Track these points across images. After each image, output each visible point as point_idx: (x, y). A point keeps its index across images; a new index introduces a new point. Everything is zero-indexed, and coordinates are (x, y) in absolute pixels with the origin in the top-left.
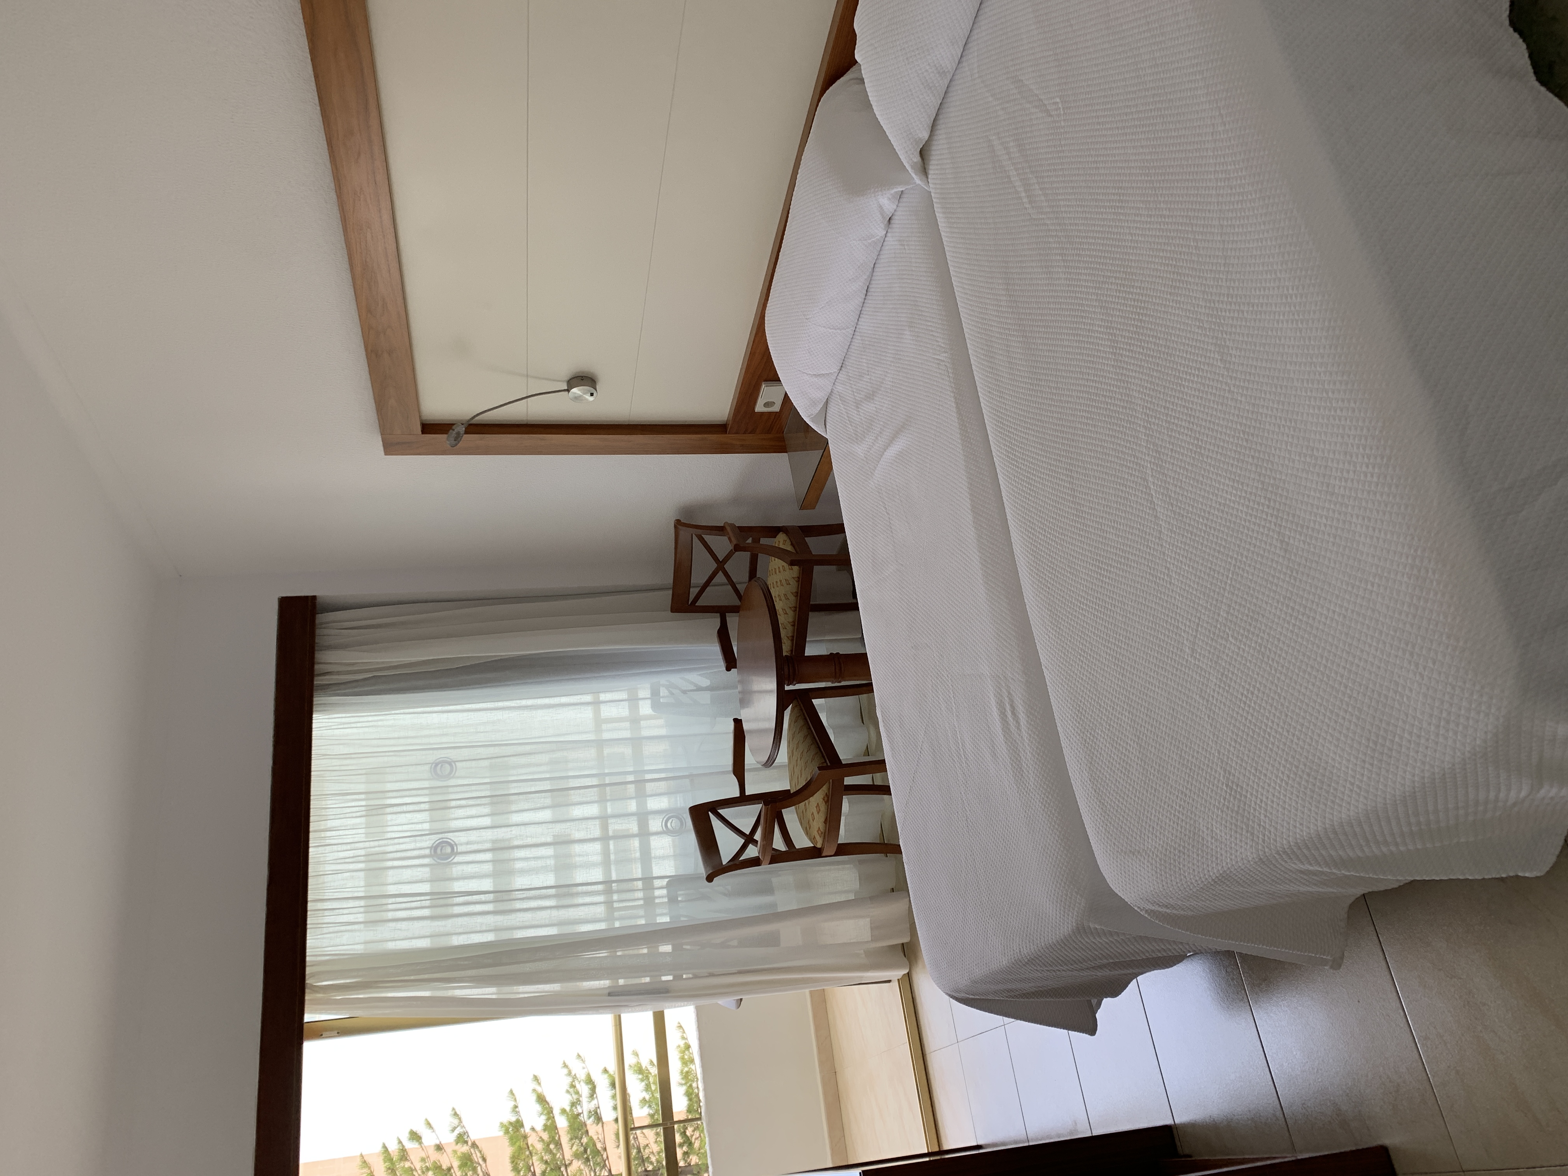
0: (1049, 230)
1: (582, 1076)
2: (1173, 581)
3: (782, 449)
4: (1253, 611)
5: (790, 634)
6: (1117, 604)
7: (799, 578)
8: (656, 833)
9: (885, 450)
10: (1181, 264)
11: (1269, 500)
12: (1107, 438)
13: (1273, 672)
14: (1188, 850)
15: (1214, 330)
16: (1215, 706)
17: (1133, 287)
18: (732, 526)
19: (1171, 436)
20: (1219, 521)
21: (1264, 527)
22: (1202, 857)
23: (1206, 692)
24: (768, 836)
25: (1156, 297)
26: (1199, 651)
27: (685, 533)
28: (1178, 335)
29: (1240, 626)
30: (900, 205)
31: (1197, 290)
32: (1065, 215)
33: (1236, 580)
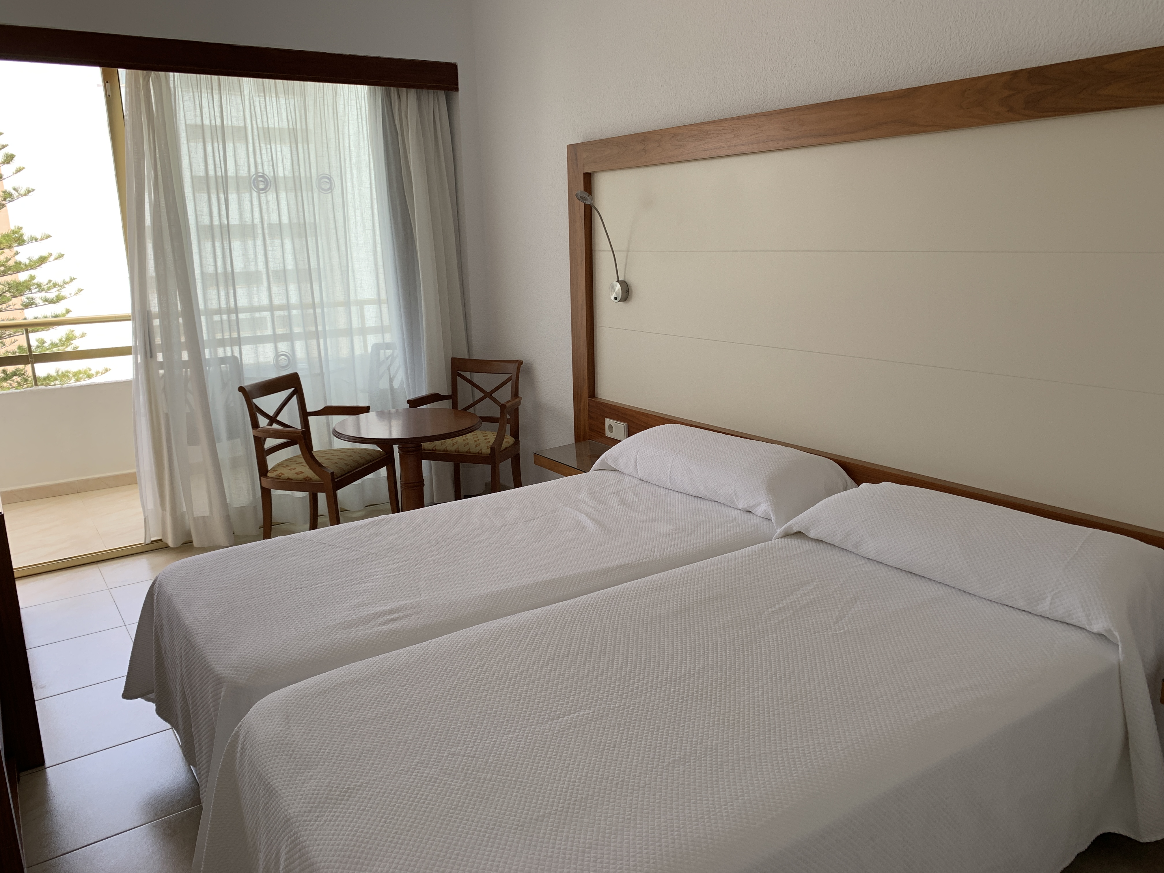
0: (754, 627)
1: (64, 293)
2: (505, 736)
3: (577, 439)
4: (488, 799)
5: (437, 448)
6: (484, 694)
7: (481, 453)
8: (276, 348)
9: (585, 514)
10: (741, 725)
11: (574, 804)
12: (609, 678)
13: (442, 818)
14: (293, 762)
15: (696, 753)
16: (411, 775)
17: (721, 691)
18: (519, 403)
19: (615, 726)
20: (555, 767)
21: (553, 801)
22: (288, 773)
23: (421, 766)
24: (276, 434)
25: (716, 708)
26: (453, 759)
27: (513, 368)
28: (689, 727)
29: (475, 789)
30: (761, 518)
31: (723, 738)
32: (766, 638)
33: (511, 783)
